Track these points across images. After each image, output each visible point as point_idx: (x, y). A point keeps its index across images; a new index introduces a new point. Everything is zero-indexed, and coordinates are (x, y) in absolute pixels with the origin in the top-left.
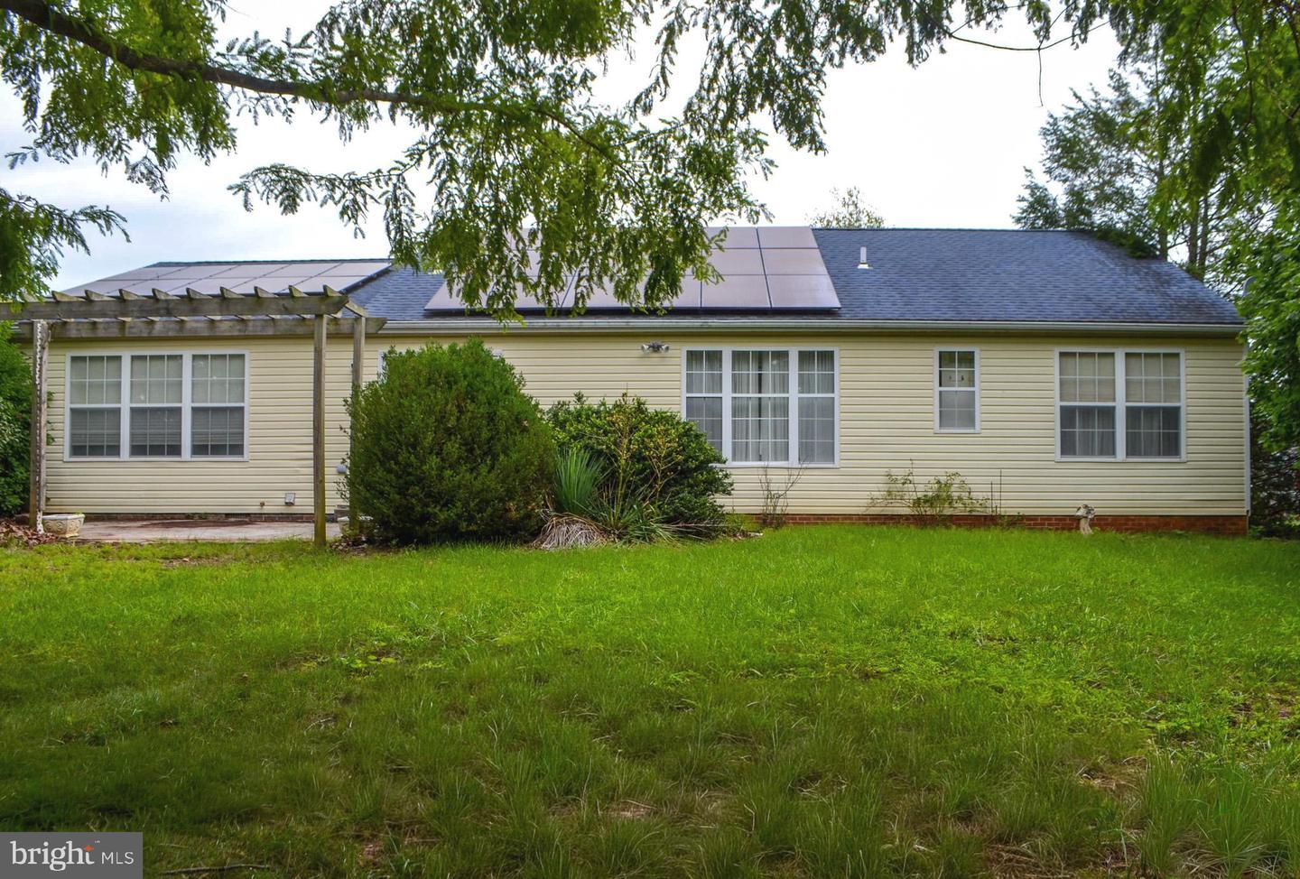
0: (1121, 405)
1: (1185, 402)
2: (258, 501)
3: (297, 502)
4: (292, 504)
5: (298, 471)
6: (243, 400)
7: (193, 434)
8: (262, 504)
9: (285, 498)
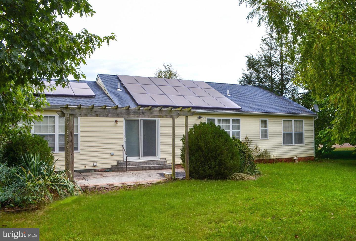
0: (293, 132)
1: (304, 132)
2: (84, 166)
3: (97, 165)
4: (96, 166)
5: (97, 155)
6: (78, 132)
7: (59, 144)
8: (85, 167)
9: (93, 164)
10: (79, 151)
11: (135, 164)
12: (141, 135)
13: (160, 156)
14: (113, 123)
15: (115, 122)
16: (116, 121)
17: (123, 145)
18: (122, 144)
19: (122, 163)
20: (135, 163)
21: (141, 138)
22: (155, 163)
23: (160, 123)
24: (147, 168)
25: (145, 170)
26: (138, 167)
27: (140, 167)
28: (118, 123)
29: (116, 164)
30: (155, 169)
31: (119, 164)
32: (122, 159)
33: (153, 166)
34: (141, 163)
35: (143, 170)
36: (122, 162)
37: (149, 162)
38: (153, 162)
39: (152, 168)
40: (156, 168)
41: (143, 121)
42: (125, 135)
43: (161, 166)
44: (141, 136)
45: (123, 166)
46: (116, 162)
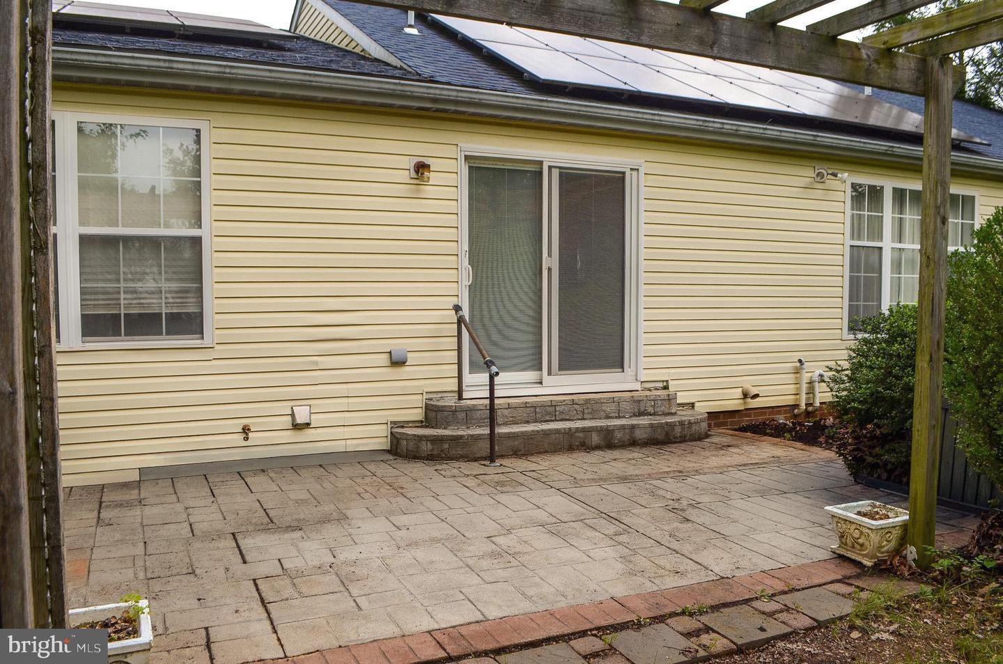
2: (238, 425)
3: (316, 420)
4: (307, 425)
5: (316, 363)
6: (198, 223)
7: (83, 292)
8: (246, 430)
9: (293, 415)
10: (207, 341)
11: (521, 414)
12: (550, 255)
13: (641, 366)
14: (404, 176)
15: (413, 174)
16: (421, 168)
17: (457, 308)
18: (454, 301)
19: (454, 411)
20: (526, 405)
21: (550, 270)
22: (624, 406)
23: (644, 192)
24: (595, 439)
25: (586, 447)
26: (546, 433)
27: (557, 431)
28: (433, 177)
29: (418, 415)
30: (633, 443)
31: (433, 415)
32: (452, 385)
33: (623, 427)
34: (553, 405)
35: (571, 449)
36: (451, 401)
37: (597, 402)
38: (614, 399)
39: (618, 435)
40: (639, 434)
41: (561, 174)
42: (466, 247)
43: (661, 426)
44: (551, 261)
45: (458, 423)
46: (419, 401)
